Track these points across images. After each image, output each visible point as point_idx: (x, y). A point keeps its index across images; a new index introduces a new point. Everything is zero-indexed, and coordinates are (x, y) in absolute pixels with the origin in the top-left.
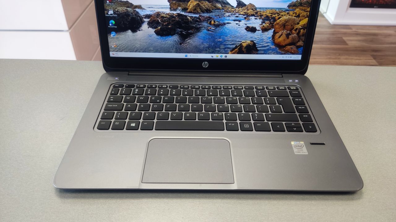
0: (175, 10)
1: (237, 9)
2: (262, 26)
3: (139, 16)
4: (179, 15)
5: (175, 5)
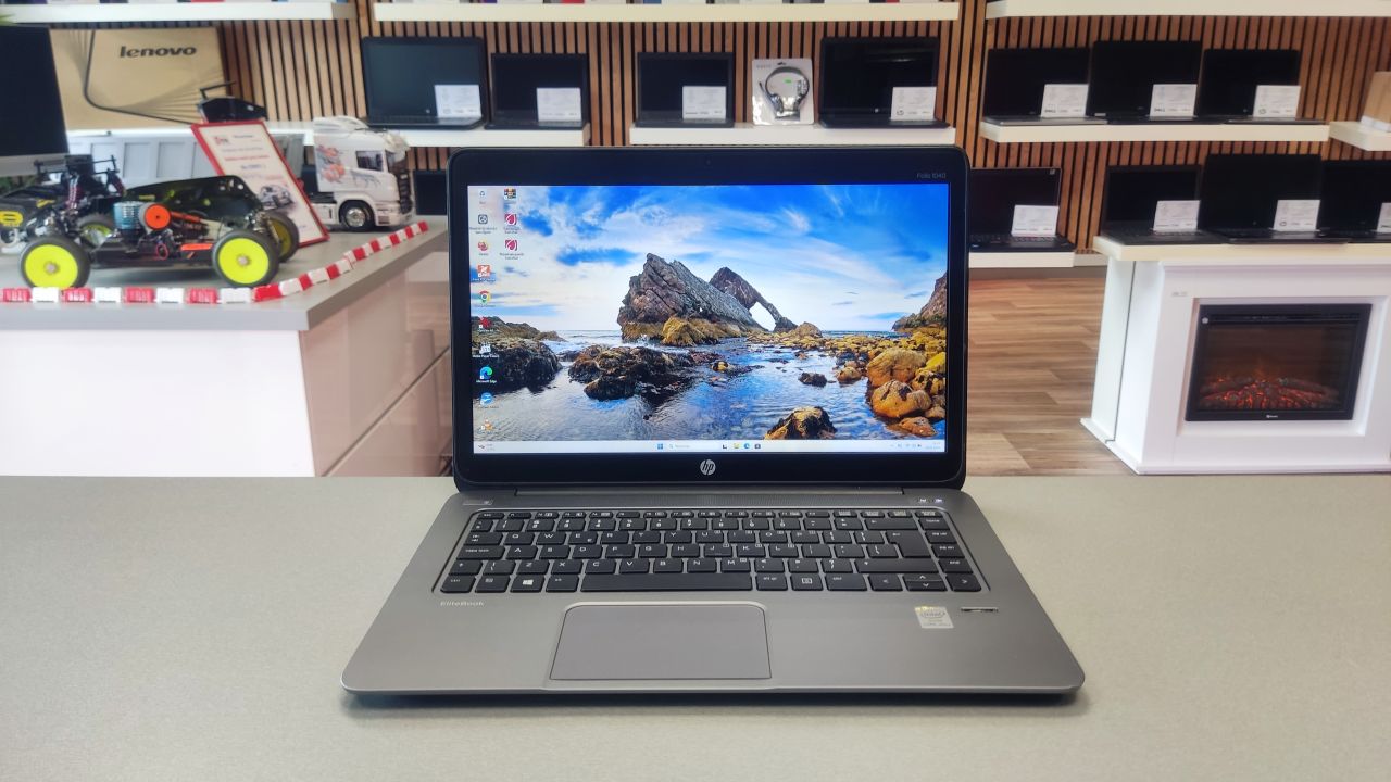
0: (634, 340)
1: (776, 335)
2: (839, 372)
3: (550, 357)
4: (643, 351)
5: (634, 329)
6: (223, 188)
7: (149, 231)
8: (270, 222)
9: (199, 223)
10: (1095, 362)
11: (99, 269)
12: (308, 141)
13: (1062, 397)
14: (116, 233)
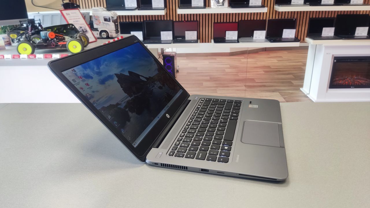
6: (69, 27)
7: (50, 39)
8: (81, 36)
9: (63, 37)
10: (304, 73)
11: (37, 49)
12: (91, 14)
13: (295, 82)
14: (41, 40)
